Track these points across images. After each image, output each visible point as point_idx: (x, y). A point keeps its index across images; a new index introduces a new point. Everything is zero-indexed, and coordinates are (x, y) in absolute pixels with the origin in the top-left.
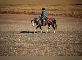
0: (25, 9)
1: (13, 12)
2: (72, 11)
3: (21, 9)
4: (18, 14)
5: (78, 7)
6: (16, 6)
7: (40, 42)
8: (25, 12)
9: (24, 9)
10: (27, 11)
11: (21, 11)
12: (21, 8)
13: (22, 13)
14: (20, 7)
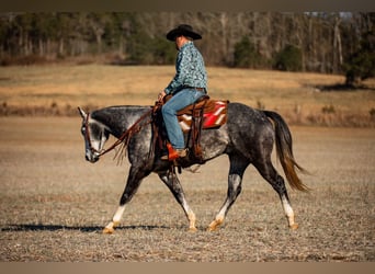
0: (56, 95)
1: (4, 110)
2: (258, 98)
3: (40, 96)
4: (22, 115)
5: (277, 79)
6: (15, 82)
7: (119, 256)
8: (54, 105)
9: (48, 96)
10: (62, 104)
11: (39, 103)
12: (37, 90)
13: (40, 111)
14: (34, 85)
